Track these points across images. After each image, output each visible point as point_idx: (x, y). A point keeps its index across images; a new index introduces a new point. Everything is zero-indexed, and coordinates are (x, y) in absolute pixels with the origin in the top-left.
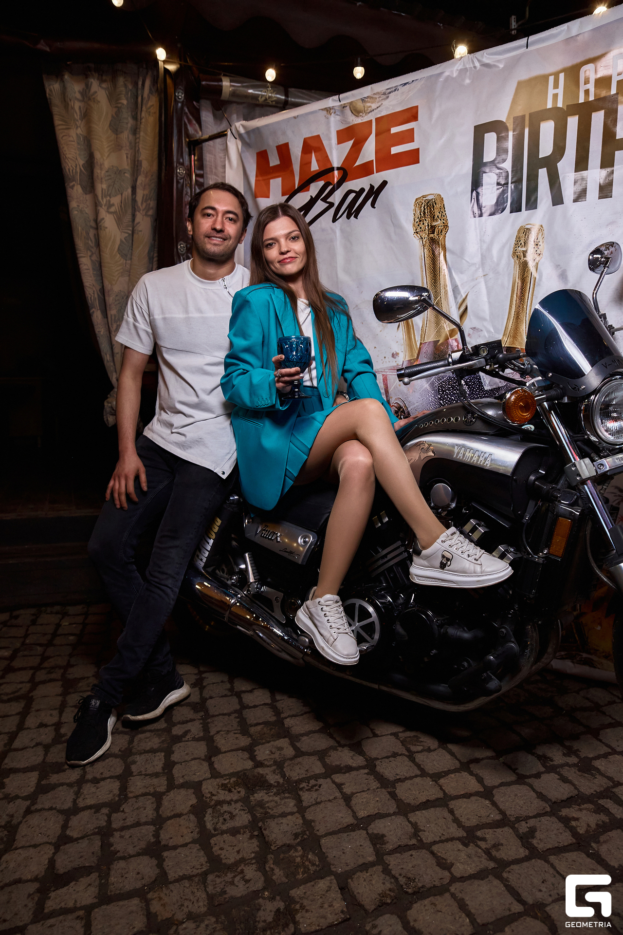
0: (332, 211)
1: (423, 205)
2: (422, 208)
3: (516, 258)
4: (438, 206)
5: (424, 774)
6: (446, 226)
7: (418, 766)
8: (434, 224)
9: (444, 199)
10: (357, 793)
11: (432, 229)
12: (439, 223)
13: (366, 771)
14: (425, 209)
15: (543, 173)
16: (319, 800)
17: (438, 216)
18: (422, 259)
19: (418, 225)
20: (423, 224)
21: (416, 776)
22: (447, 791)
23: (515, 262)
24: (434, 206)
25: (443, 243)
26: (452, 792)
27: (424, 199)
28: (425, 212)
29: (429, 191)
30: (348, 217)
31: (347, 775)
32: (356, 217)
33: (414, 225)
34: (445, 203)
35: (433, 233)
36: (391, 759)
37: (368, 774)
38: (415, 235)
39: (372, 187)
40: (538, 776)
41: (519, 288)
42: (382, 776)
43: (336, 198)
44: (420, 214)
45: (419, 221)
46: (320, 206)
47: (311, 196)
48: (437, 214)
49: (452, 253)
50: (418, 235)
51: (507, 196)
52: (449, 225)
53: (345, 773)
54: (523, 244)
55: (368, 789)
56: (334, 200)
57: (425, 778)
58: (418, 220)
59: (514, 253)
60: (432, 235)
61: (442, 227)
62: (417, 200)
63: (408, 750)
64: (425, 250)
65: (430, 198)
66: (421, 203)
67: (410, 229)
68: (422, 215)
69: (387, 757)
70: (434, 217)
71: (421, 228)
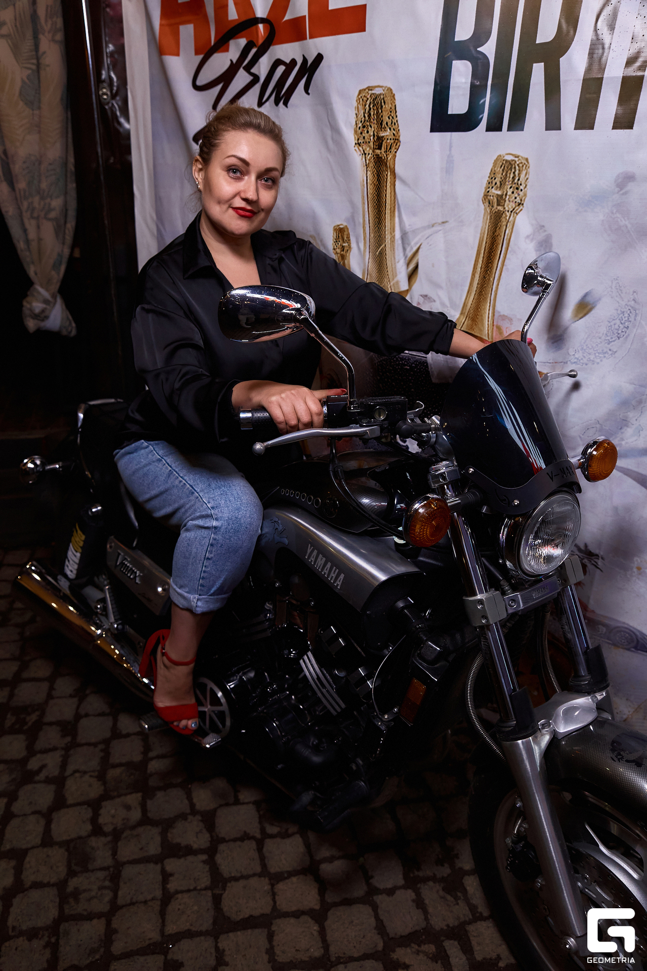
0: (257, 88)
1: (368, 102)
2: (367, 106)
3: (487, 203)
4: (387, 107)
5: (264, 872)
6: (397, 140)
7: (262, 858)
8: (382, 134)
9: (396, 97)
10: (182, 892)
11: (379, 142)
12: (388, 134)
13: (204, 857)
14: (370, 109)
15: (538, 71)
16: (134, 900)
17: (387, 123)
18: (364, 185)
19: (361, 133)
20: (368, 132)
21: (254, 875)
22: (278, 903)
23: (485, 209)
24: (382, 107)
25: (392, 166)
26: (284, 904)
27: (370, 92)
28: (370, 114)
29: (379, 80)
30: (277, 103)
31: (182, 860)
32: (286, 104)
33: (356, 132)
34: (397, 103)
35: (380, 148)
36: (239, 843)
37: (204, 862)
38: (356, 148)
39: (305, 60)
40: (390, 892)
41: (487, 251)
42: (218, 869)
43: (263, 67)
44: (364, 116)
45: (362, 127)
46: (241, 79)
47: (231, 60)
48: (385, 119)
49: (403, 182)
50: (361, 148)
51: (485, 102)
52: (401, 139)
53: (180, 857)
54: (498, 184)
55: (195, 889)
56: (260, 72)
57: (263, 879)
58: (360, 125)
59: (486, 195)
60: (378, 151)
61: (392, 141)
62: (360, 92)
63: (263, 830)
64: (369, 173)
65: (377, 91)
66: (365, 99)
67: (350, 136)
68: (367, 118)
69: (235, 840)
70: (381, 124)
71: (364, 138)
